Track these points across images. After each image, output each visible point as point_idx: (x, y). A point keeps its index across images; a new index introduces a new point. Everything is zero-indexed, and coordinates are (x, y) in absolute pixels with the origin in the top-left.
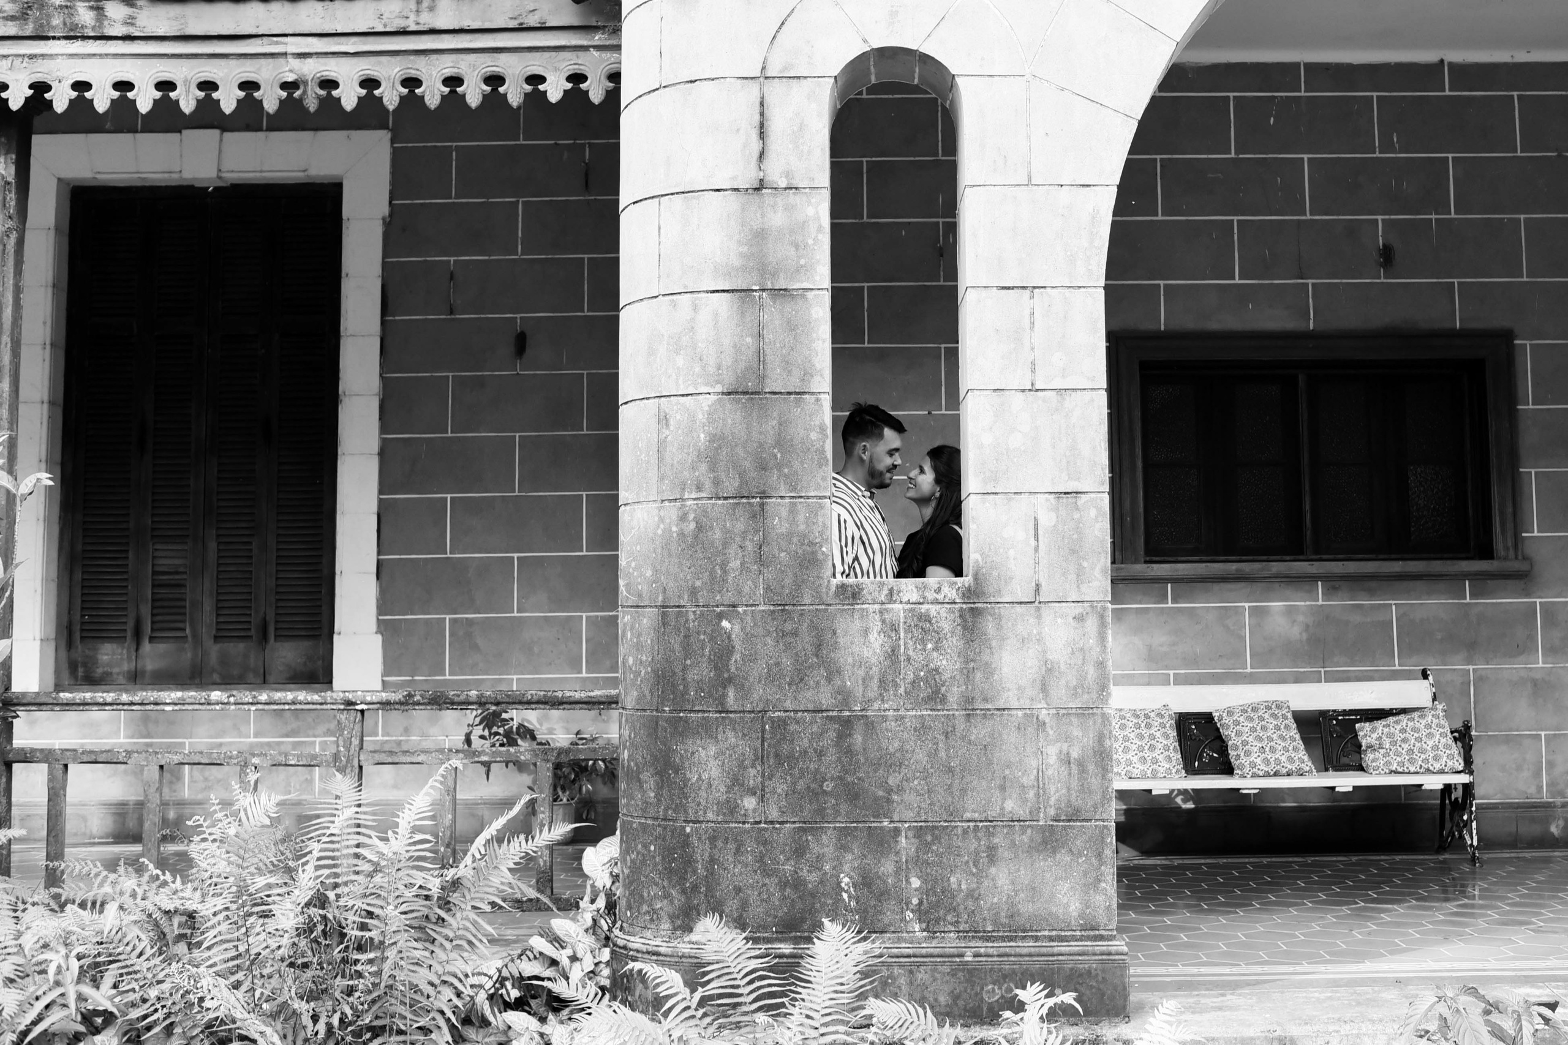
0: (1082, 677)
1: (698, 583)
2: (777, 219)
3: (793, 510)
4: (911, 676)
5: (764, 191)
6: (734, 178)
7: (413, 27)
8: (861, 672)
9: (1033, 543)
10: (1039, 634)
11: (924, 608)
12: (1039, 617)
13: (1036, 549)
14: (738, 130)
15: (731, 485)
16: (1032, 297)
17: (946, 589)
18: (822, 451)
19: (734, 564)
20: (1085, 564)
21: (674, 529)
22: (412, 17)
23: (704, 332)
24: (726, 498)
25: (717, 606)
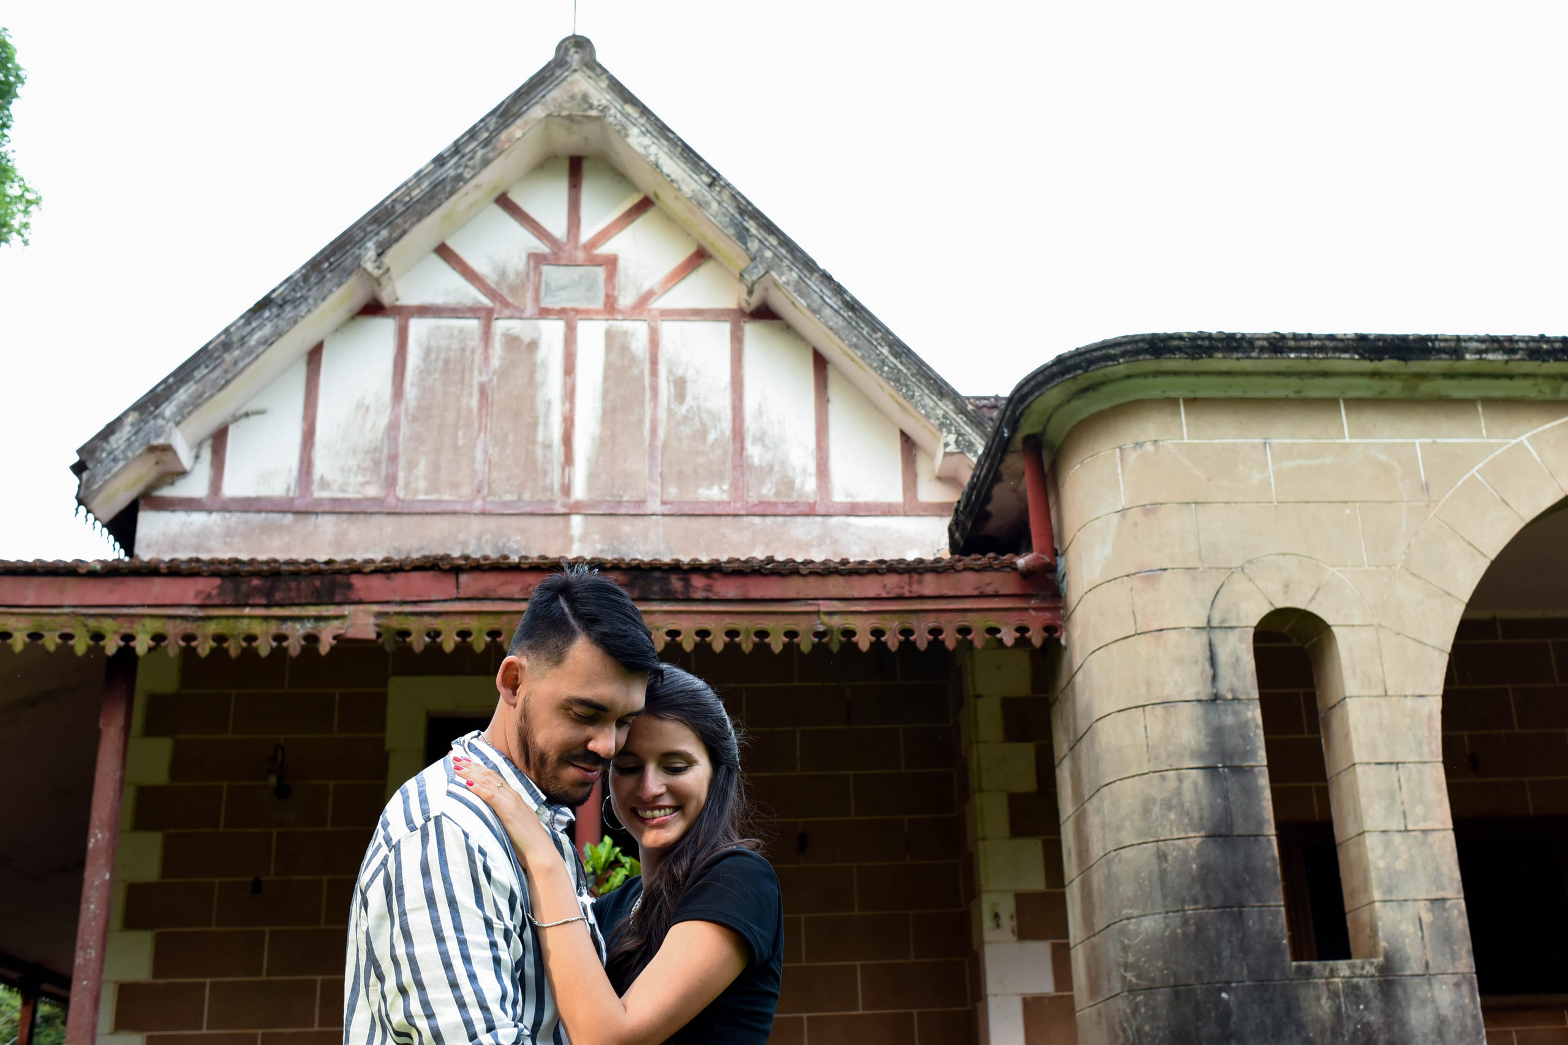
0: (1464, 1026)
1: (1202, 968)
2: (1229, 720)
3: (1261, 915)
4: (1351, 1028)
5: (1218, 702)
6: (1198, 693)
7: (907, 594)
8: (1318, 1026)
9: (1420, 934)
10: (1432, 996)
11: (1355, 980)
12: (1430, 985)
13: (1423, 938)
14: (1197, 662)
15: (1218, 899)
16: (1397, 769)
17: (1367, 968)
18: (1275, 874)
19: (1226, 953)
20: (1456, 948)
21: (1179, 931)
22: (907, 588)
23: (1188, 796)
24: (1215, 908)
25: (1217, 983)
